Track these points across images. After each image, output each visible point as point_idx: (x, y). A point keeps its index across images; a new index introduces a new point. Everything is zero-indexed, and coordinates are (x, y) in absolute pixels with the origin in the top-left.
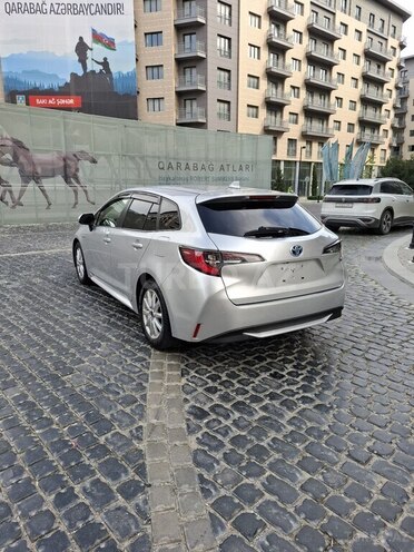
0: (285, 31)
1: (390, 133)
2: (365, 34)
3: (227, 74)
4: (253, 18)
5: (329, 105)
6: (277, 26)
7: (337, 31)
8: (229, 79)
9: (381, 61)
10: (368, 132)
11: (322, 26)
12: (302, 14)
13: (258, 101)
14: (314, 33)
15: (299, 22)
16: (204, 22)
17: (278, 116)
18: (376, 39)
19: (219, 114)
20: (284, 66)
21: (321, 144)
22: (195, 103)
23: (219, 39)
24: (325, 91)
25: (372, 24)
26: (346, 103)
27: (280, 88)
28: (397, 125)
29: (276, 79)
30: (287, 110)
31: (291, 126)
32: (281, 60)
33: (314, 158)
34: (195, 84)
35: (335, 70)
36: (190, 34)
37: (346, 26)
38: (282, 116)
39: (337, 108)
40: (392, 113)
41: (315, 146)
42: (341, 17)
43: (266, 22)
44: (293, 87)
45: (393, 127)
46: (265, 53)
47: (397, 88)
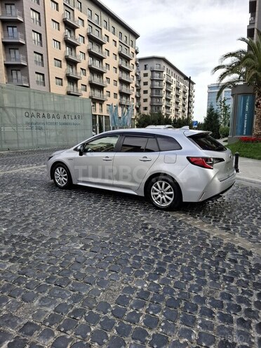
0: (74, 34)
1: (135, 99)
2: (118, 43)
3: (40, 56)
4: (55, 23)
5: (103, 82)
6: (70, 31)
7: (103, 39)
8: (42, 60)
9: (128, 60)
10: (124, 98)
11: (95, 34)
12: (83, 26)
13: (62, 76)
14: (91, 39)
15: (82, 30)
16: (22, 20)
17: (75, 86)
18: (124, 47)
19: (37, 81)
20: (75, 56)
21: (101, 104)
22: (19, 73)
23: (33, 33)
24: (100, 74)
25: (121, 38)
26: (112, 82)
27: (74, 69)
28: (138, 96)
29: (72, 63)
30: (80, 82)
31: (83, 92)
32: (73, 52)
33: (98, 113)
34: (19, 60)
35: (104, 61)
36: (13, 27)
37: (108, 37)
38: (77, 86)
39: (108, 84)
40: (135, 89)
41: (98, 105)
42: (105, 31)
43: (62, 27)
44: (82, 69)
45: (136, 97)
46: (63, 46)
47: (136, 75)
